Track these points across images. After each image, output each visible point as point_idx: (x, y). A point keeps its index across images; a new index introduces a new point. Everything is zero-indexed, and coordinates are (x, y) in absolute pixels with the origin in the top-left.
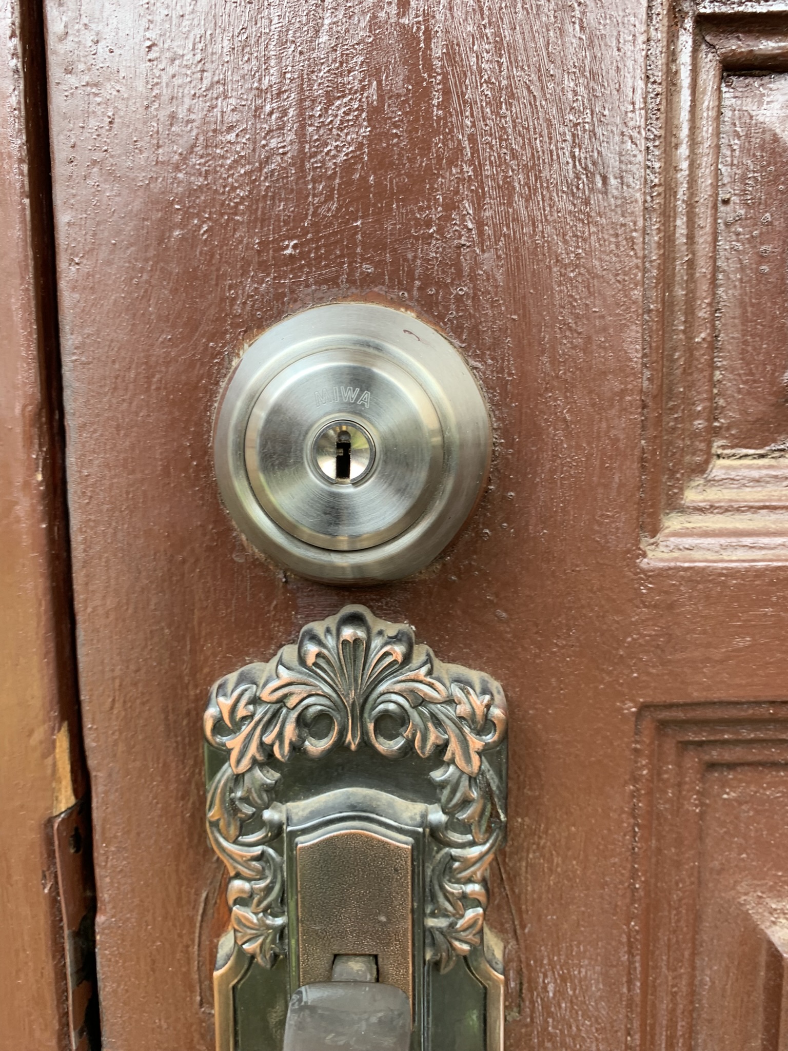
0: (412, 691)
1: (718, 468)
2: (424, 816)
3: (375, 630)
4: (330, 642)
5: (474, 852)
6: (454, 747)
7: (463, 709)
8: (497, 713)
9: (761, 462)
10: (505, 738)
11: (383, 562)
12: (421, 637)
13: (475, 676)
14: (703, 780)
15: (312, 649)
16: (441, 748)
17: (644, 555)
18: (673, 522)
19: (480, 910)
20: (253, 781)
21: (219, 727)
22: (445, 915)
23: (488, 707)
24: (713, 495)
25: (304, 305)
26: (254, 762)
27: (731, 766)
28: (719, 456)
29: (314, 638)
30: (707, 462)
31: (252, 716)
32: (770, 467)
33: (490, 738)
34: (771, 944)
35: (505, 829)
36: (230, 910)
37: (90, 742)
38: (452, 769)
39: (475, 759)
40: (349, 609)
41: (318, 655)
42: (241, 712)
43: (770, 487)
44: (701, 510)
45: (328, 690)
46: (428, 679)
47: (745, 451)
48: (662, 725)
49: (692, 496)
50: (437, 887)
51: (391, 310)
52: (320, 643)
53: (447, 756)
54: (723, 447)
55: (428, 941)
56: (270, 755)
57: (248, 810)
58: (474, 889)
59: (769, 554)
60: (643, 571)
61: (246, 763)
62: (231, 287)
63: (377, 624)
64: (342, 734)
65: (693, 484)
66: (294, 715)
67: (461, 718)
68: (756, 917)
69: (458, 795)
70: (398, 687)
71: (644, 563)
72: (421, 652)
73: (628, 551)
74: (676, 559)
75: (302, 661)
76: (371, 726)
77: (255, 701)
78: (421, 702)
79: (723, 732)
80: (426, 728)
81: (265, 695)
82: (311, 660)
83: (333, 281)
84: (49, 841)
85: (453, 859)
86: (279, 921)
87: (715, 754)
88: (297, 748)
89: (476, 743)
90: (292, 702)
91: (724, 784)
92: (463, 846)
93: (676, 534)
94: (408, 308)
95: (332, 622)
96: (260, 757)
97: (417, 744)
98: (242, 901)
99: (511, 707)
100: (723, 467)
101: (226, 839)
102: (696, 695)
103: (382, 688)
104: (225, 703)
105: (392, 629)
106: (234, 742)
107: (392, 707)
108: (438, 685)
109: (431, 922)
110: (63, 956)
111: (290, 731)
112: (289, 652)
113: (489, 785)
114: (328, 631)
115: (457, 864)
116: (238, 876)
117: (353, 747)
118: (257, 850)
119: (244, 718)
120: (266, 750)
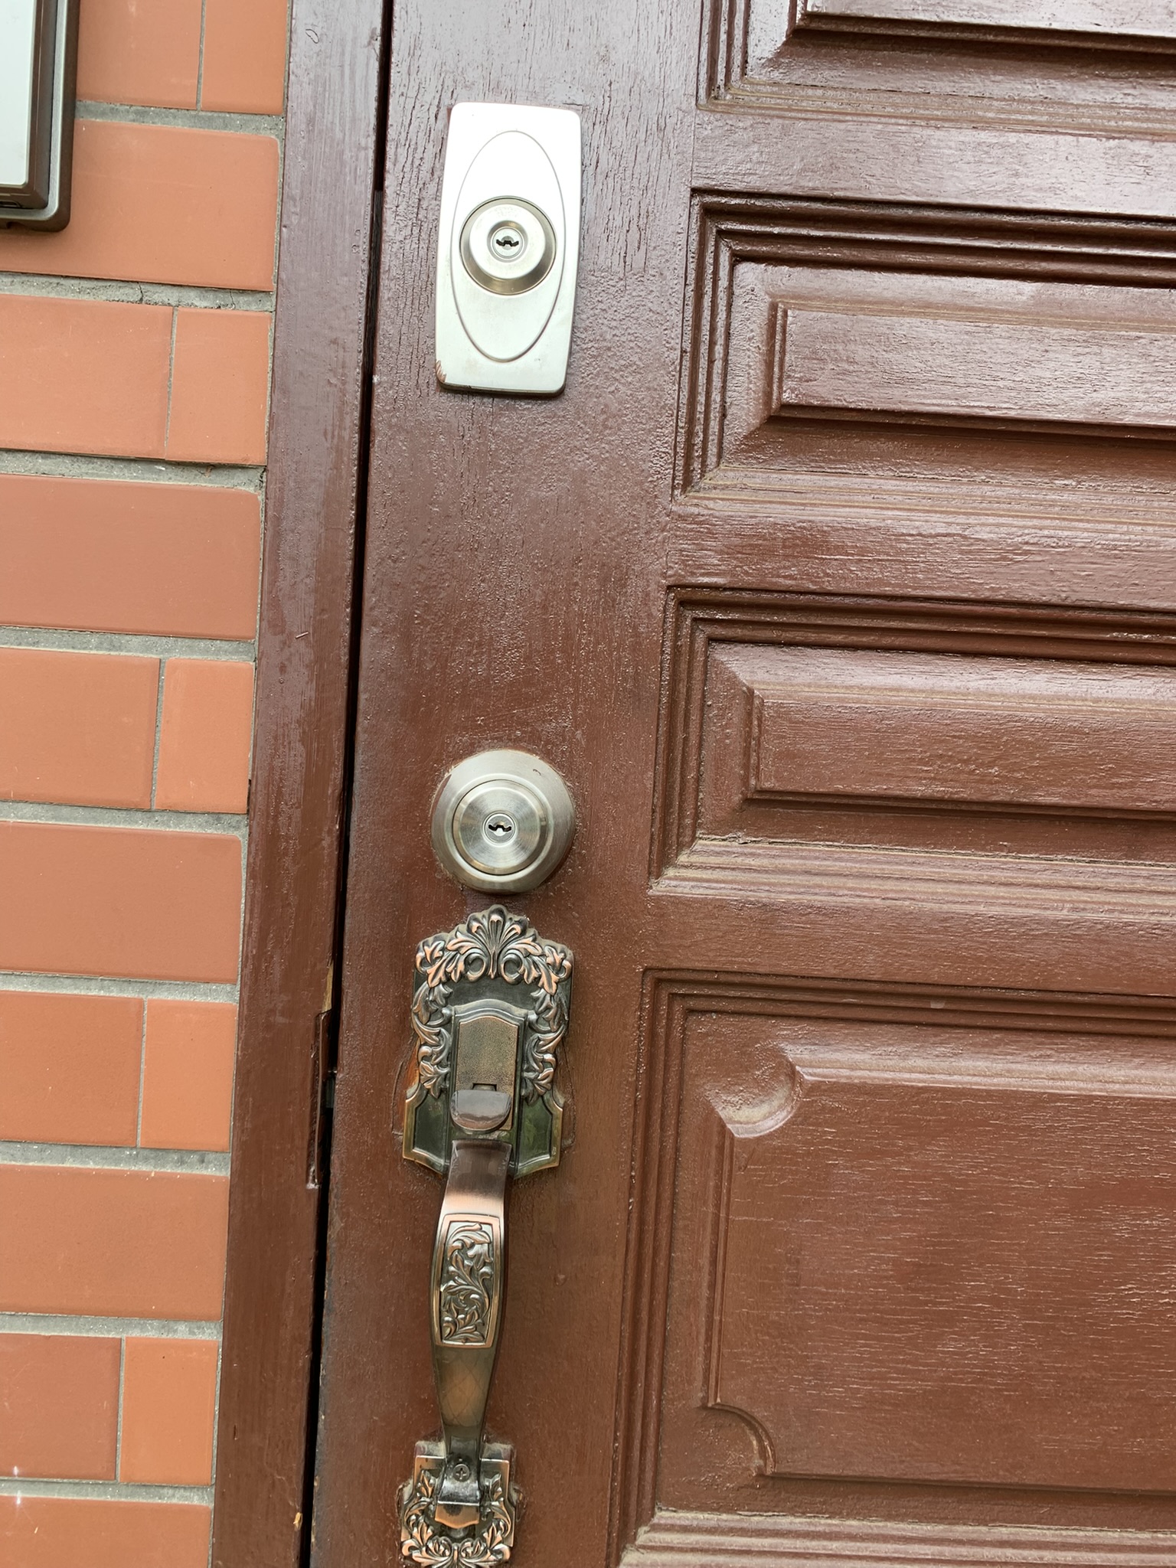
0: (525, 949)
1: (699, 845)
2: (527, 1015)
3: (508, 917)
4: (485, 923)
5: (551, 1036)
6: (544, 979)
7: (550, 960)
8: (566, 963)
9: (722, 843)
10: (570, 976)
11: (514, 882)
12: (532, 924)
13: (559, 946)
14: (686, 1019)
15: (475, 925)
16: (537, 979)
17: (651, 888)
18: (671, 872)
19: (552, 1070)
20: (440, 991)
21: (424, 962)
22: (535, 1071)
23: (563, 959)
24: (694, 859)
25: (484, 750)
26: (440, 982)
27: (704, 1012)
28: (700, 838)
29: (476, 920)
30: (693, 841)
31: (441, 957)
32: (727, 846)
33: (563, 976)
34: (720, 1119)
35: (568, 1024)
36: (419, 1063)
37: (347, 972)
38: (543, 990)
39: (554, 985)
40: (494, 907)
41: (478, 928)
42: (437, 954)
43: (725, 857)
44: (686, 867)
45: (480, 946)
46: (533, 944)
47: (714, 837)
48: (658, 982)
49: (683, 858)
50: (530, 1055)
51: (528, 755)
52: (480, 922)
53: (540, 984)
54: (703, 834)
55: (524, 1085)
56: (449, 979)
57: (434, 1007)
58: (548, 1057)
59: (717, 892)
60: (649, 896)
61: (436, 980)
62: (448, 738)
63: (509, 916)
64: (487, 969)
65: (684, 852)
66: (464, 957)
67: (548, 964)
68: (713, 1104)
69: (544, 1005)
70: (517, 947)
71: (650, 892)
72: (531, 931)
73: (643, 885)
74: (668, 891)
75: (469, 930)
76: (502, 966)
77: (443, 949)
78: (528, 955)
79: (694, 989)
80: (531, 968)
81: (449, 947)
82: (474, 930)
83: (500, 739)
84: (317, 1027)
85: (539, 1040)
86: (445, 1071)
87: (692, 1003)
88: (463, 976)
89: (554, 978)
90: (463, 951)
91: (700, 1023)
92: (545, 1032)
93: (670, 879)
94: (537, 754)
95: (486, 913)
96: (444, 979)
97: (525, 977)
98: (427, 1058)
99: (574, 963)
100: (700, 845)
101: (422, 1023)
102: (675, 964)
103: (509, 947)
104: (428, 950)
105: (517, 918)
106: (431, 970)
107: (513, 956)
108: (538, 947)
109: (525, 1074)
110: (316, 1097)
111: (461, 966)
112: (463, 927)
113: (560, 1000)
114: (484, 916)
115: (541, 1043)
116: (426, 1044)
117: (492, 976)
118: (437, 1030)
119: (438, 958)
120: (447, 974)
